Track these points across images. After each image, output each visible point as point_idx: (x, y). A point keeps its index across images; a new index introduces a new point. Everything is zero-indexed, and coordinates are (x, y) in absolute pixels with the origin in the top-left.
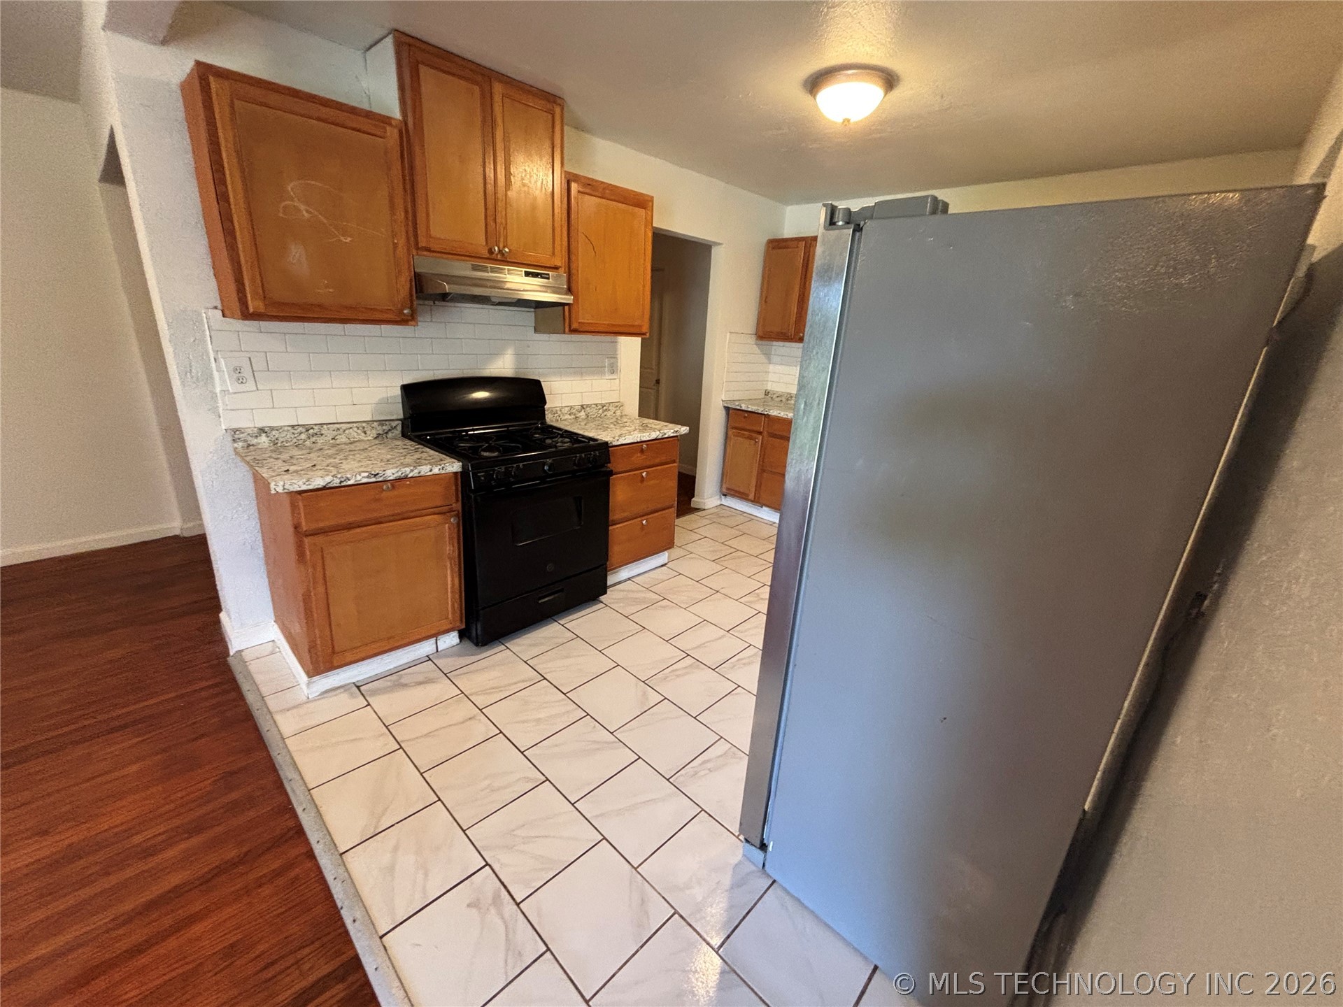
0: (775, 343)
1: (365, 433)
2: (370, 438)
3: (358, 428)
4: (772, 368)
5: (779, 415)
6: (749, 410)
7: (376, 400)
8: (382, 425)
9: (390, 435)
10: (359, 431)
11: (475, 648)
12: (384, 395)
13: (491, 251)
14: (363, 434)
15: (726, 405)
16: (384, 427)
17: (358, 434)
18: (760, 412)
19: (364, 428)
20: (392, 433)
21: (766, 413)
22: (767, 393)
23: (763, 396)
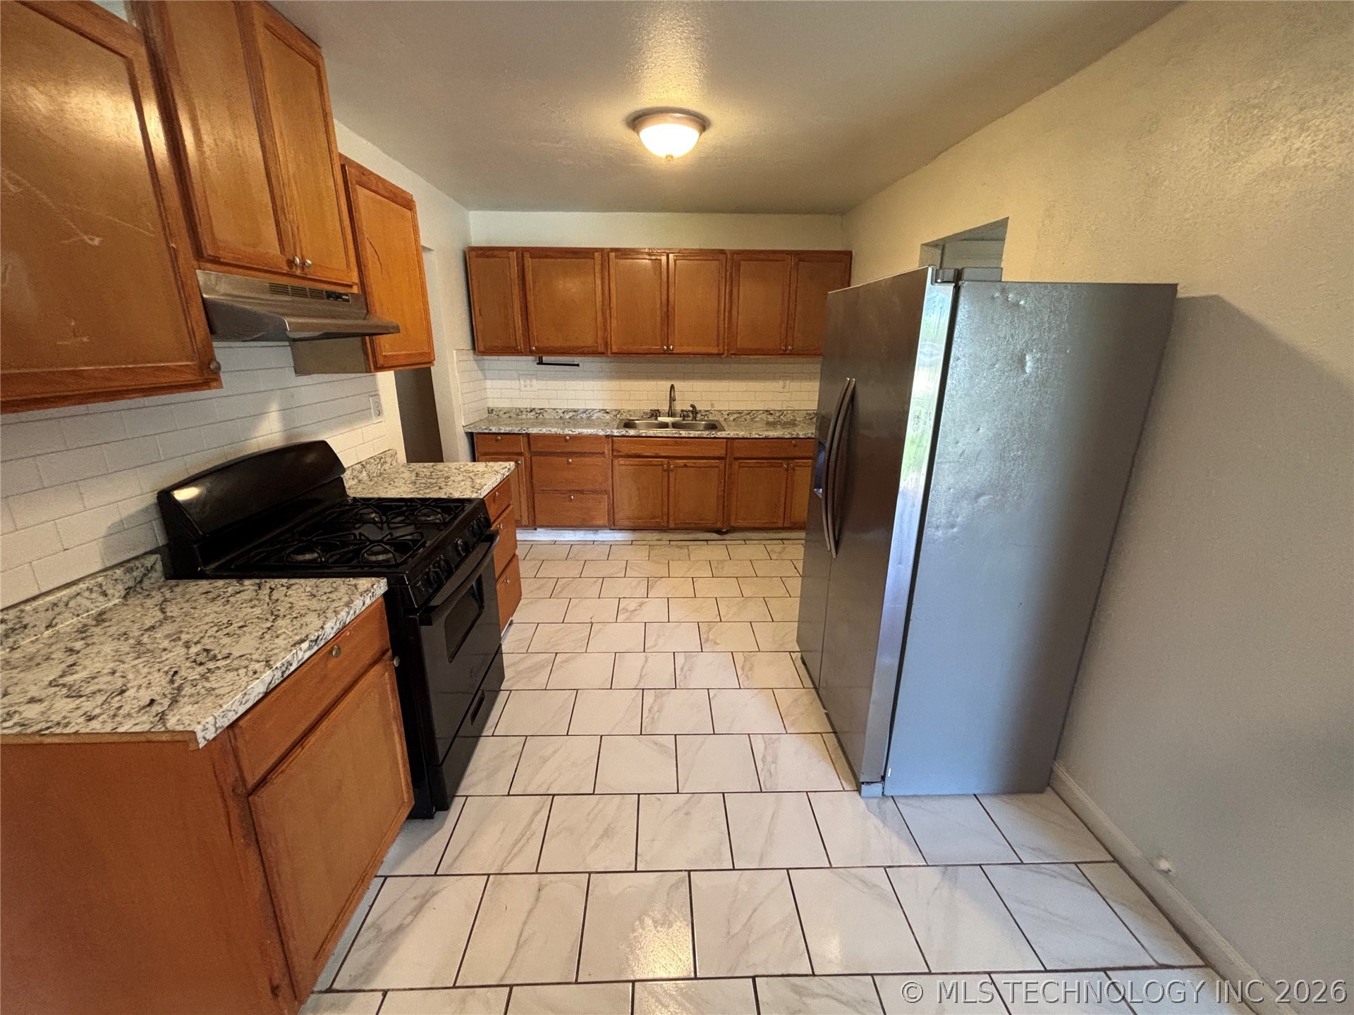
0: (486, 357)
1: (106, 595)
2: (117, 601)
3: (91, 591)
4: (489, 383)
5: (541, 432)
6: (502, 431)
7: (103, 531)
8: (130, 570)
9: (146, 583)
10: (94, 596)
11: (427, 823)
12: (116, 518)
13: (291, 263)
14: (102, 599)
15: (469, 431)
16: (135, 574)
17: (92, 601)
18: (516, 432)
19: (101, 586)
20: (150, 578)
21: (524, 432)
22: (490, 411)
23: (487, 415)
